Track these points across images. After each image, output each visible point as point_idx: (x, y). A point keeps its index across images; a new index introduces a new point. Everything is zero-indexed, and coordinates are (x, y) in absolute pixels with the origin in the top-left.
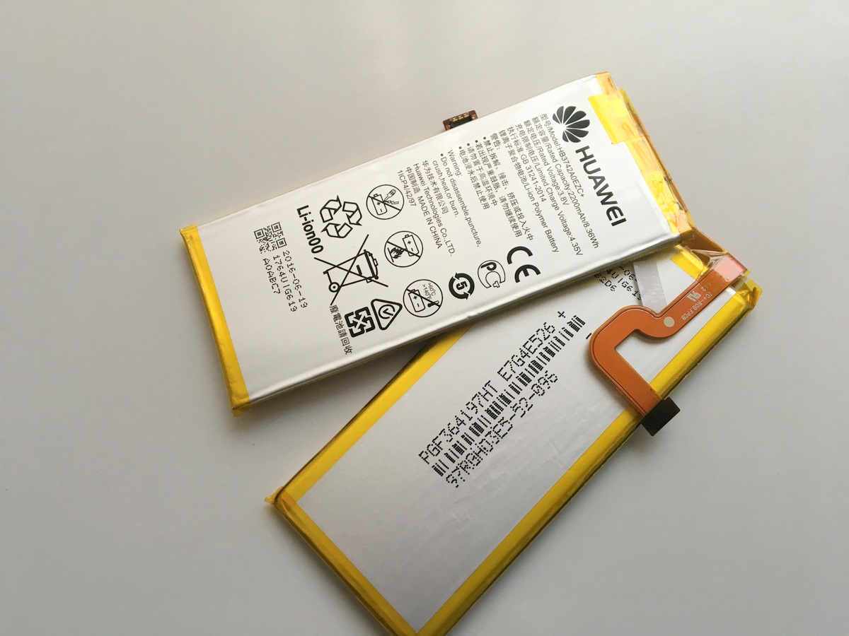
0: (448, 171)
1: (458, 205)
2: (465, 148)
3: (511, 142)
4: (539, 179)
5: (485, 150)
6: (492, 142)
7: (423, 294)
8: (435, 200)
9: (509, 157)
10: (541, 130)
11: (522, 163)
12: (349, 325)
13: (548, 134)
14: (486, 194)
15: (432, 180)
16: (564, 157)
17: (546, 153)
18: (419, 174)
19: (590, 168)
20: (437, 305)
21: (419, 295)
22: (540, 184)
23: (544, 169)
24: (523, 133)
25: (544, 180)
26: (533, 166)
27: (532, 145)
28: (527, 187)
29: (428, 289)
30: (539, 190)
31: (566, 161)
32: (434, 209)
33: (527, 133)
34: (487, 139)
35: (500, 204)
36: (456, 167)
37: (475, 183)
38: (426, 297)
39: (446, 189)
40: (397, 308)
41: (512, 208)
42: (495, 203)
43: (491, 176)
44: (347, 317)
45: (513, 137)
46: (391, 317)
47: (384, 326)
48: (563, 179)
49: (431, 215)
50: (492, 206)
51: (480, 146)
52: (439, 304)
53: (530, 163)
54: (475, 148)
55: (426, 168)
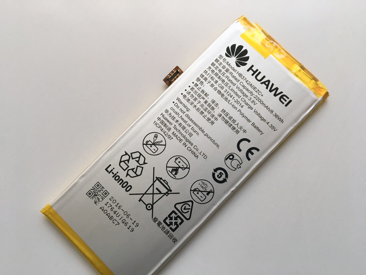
0: (182, 111)
1: (196, 129)
2: (185, 93)
3: (209, 79)
4: (234, 95)
5: (197, 90)
6: (198, 83)
7: (201, 189)
8: (182, 131)
9: (212, 89)
10: (222, 65)
11: (221, 90)
12: (168, 225)
13: (227, 67)
14: (209, 116)
15: (175, 120)
16: (242, 77)
17: (231, 78)
18: (166, 119)
19: (259, 77)
20: (211, 192)
21: (199, 191)
22: (236, 98)
23: (235, 88)
24: (213, 71)
25: (237, 95)
26: (227, 89)
27: (222, 76)
28: (230, 103)
29: (203, 185)
30: (237, 102)
31: (244, 79)
32: (184, 137)
33: (215, 70)
34: (195, 83)
35: (219, 119)
36: (185, 106)
37: (200, 112)
38: (204, 190)
39: (185, 122)
40: (190, 203)
41: (227, 118)
42: (216, 119)
43: (207, 104)
44: (164, 221)
45: (209, 76)
46: (190, 210)
47: (188, 217)
48: (247, 90)
49: (184, 141)
50: (215, 121)
51: (192, 89)
52: (213, 191)
53: (225, 88)
54: (191, 91)
55: (168, 114)
